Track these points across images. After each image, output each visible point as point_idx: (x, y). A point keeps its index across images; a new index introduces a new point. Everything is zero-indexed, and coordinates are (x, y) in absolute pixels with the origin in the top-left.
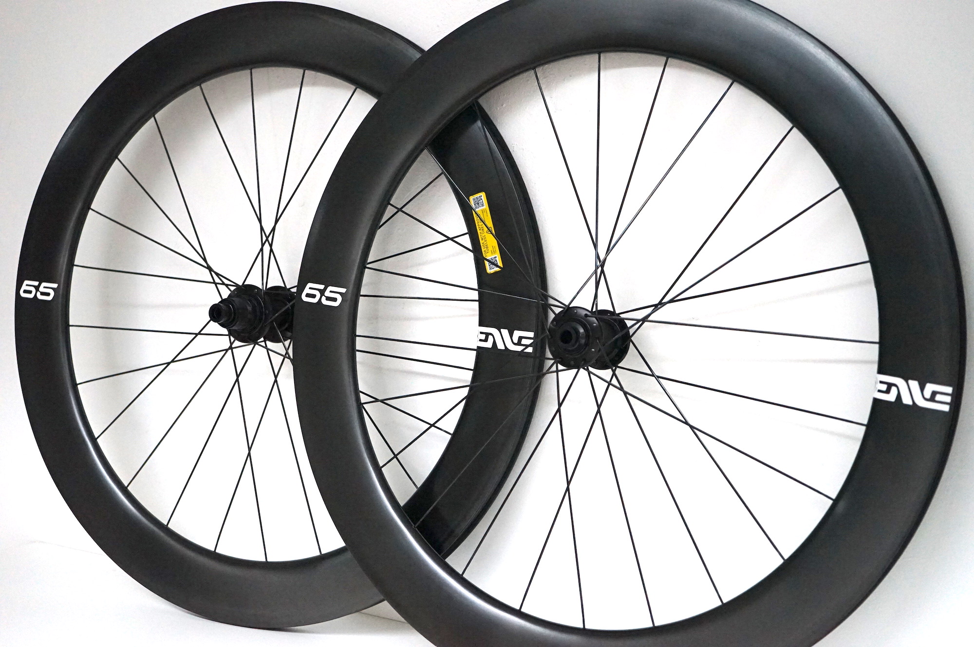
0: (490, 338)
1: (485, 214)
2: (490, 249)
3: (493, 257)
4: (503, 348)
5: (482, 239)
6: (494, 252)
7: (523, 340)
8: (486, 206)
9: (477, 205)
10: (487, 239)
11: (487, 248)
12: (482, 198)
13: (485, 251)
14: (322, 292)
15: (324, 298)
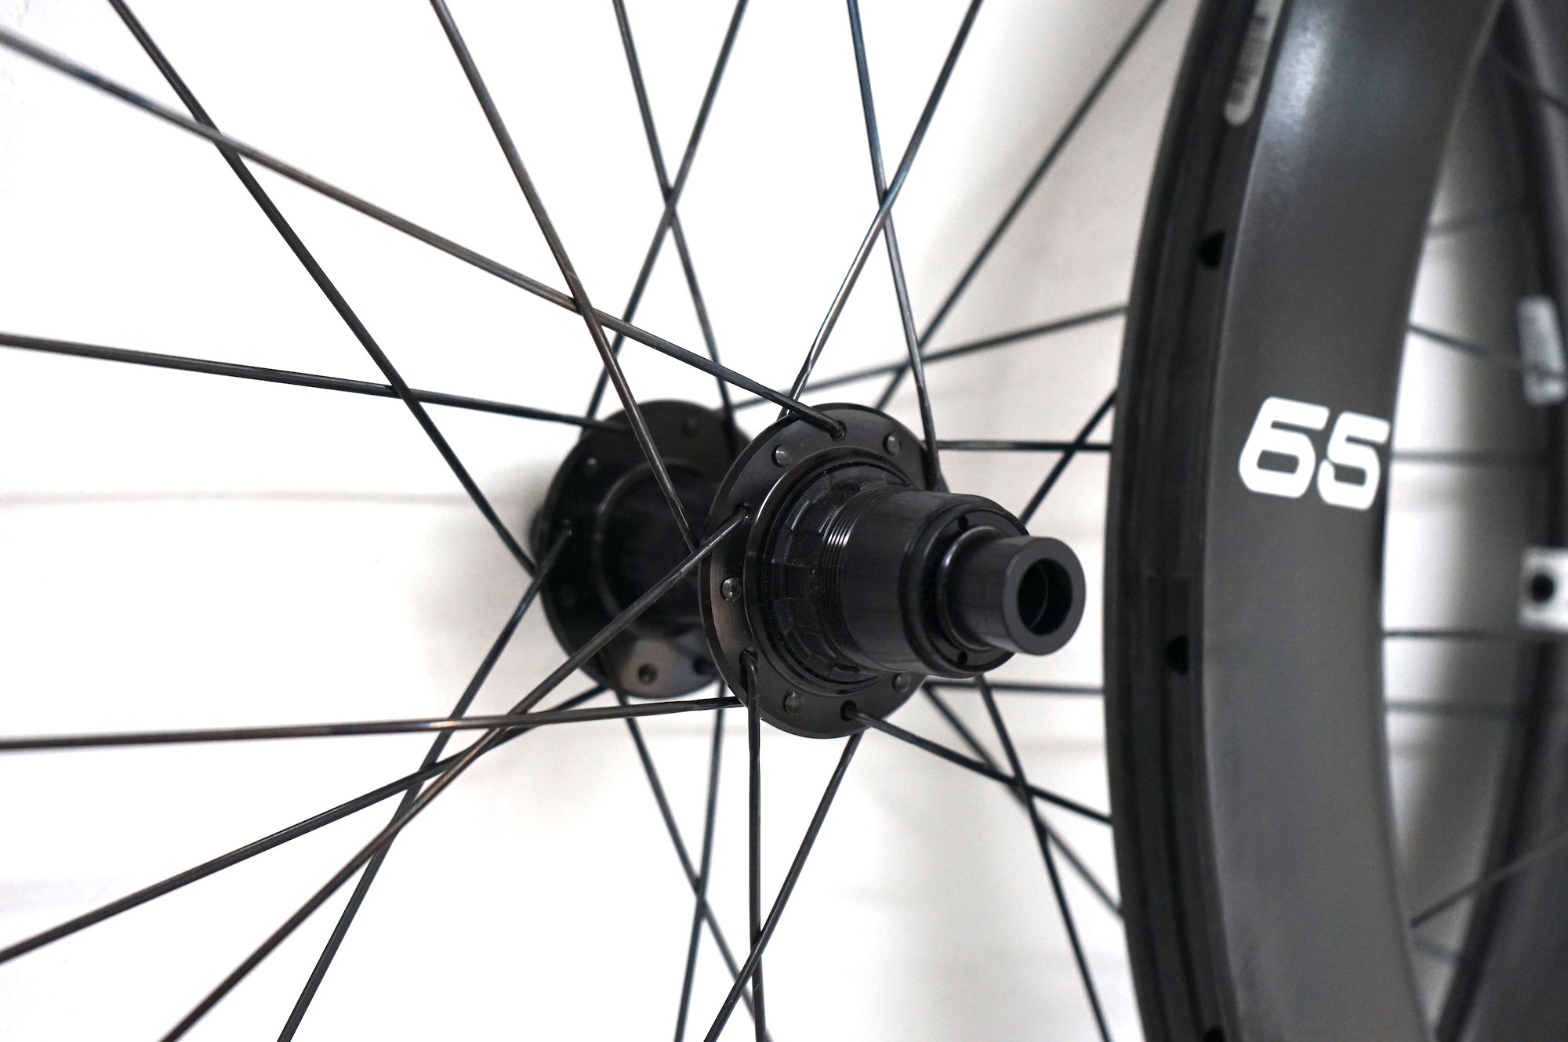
14: (1320, 440)
15: (1327, 472)
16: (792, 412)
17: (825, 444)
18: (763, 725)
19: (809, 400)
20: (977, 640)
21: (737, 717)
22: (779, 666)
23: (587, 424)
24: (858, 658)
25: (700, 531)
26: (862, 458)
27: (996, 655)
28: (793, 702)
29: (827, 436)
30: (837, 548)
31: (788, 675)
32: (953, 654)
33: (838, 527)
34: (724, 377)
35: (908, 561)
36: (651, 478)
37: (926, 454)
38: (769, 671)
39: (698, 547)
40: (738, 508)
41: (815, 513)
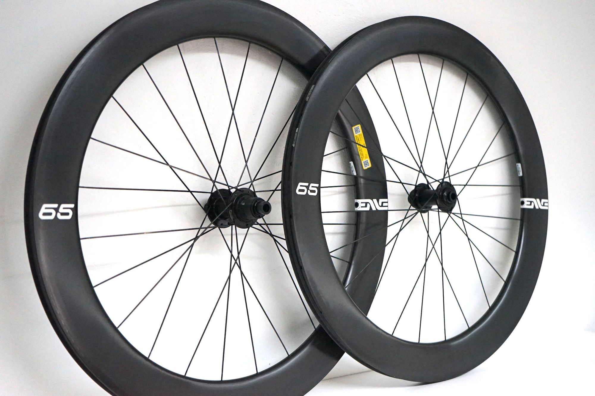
0: (368, 205)
1: (361, 136)
2: (364, 156)
3: (366, 160)
4: (375, 209)
5: (360, 151)
6: (366, 158)
7: (384, 204)
8: (361, 132)
9: (356, 132)
10: (363, 151)
11: (363, 155)
12: (359, 128)
13: (362, 157)
14: (308, 187)
15: (309, 191)
16: (237, 190)
17: (241, 193)
18: (237, 227)
19: (239, 188)
20: (260, 214)
21: (234, 226)
22: (238, 220)
23: (211, 193)
24: (247, 218)
25: (227, 204)
26: (246, 194)
27: (263, 215)
28: (240, 224)
29: (241, 192)
30: (243, 205)
31: (239, 221)
32: (258, 216)
33: (243, 203)
34: (229, 186)
35: (251, 205)
36: (221, 199)
37: (254, 193)
38: (237, 221)
39: (227, 206)
40: (231, 201)
41: (240, 202)
